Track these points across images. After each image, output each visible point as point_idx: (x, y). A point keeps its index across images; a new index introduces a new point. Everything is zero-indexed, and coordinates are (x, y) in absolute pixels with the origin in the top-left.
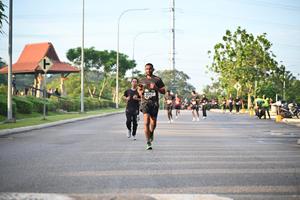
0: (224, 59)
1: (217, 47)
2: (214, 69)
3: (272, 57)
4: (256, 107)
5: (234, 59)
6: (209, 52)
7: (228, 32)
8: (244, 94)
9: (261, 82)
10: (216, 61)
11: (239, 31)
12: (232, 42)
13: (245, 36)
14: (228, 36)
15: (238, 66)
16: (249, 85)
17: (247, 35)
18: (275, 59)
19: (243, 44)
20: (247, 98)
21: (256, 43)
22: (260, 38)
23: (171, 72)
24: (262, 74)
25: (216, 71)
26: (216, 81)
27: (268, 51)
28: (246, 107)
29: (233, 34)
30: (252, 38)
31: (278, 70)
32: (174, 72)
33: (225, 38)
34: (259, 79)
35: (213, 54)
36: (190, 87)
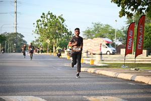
0: (41, 27)
1: (38, 21)
2: (36, 32)
3: (65, 27)
4: (57, 52)
5: (47, 28)
6: (34, 24)
7: (43, 14)
8: (51, 45)
9: (60, 39)
10: (37, 28)
11: (49, 14)
12: (45, 19)
13: (52, 16)
14: (43, 16)
15: (48, 31)
16: (54, 41)
17: (53, 16)
18: (67, 28)
19: (51, 20)
20: (53, 47)
21: (57, 19)
22: (60, 17)
23: (14, 34)
24: (61, 35)
25: (37, 33)
26: (37, 38)
27: (64, 24)
28: (52, 52)
29: (46, 15)
30: (55, 17)
31: (68, 33)
32: (16, 34)
33: (42, 17)
34: (59, 38)
35: (36, 24)
36: (24, 41)
